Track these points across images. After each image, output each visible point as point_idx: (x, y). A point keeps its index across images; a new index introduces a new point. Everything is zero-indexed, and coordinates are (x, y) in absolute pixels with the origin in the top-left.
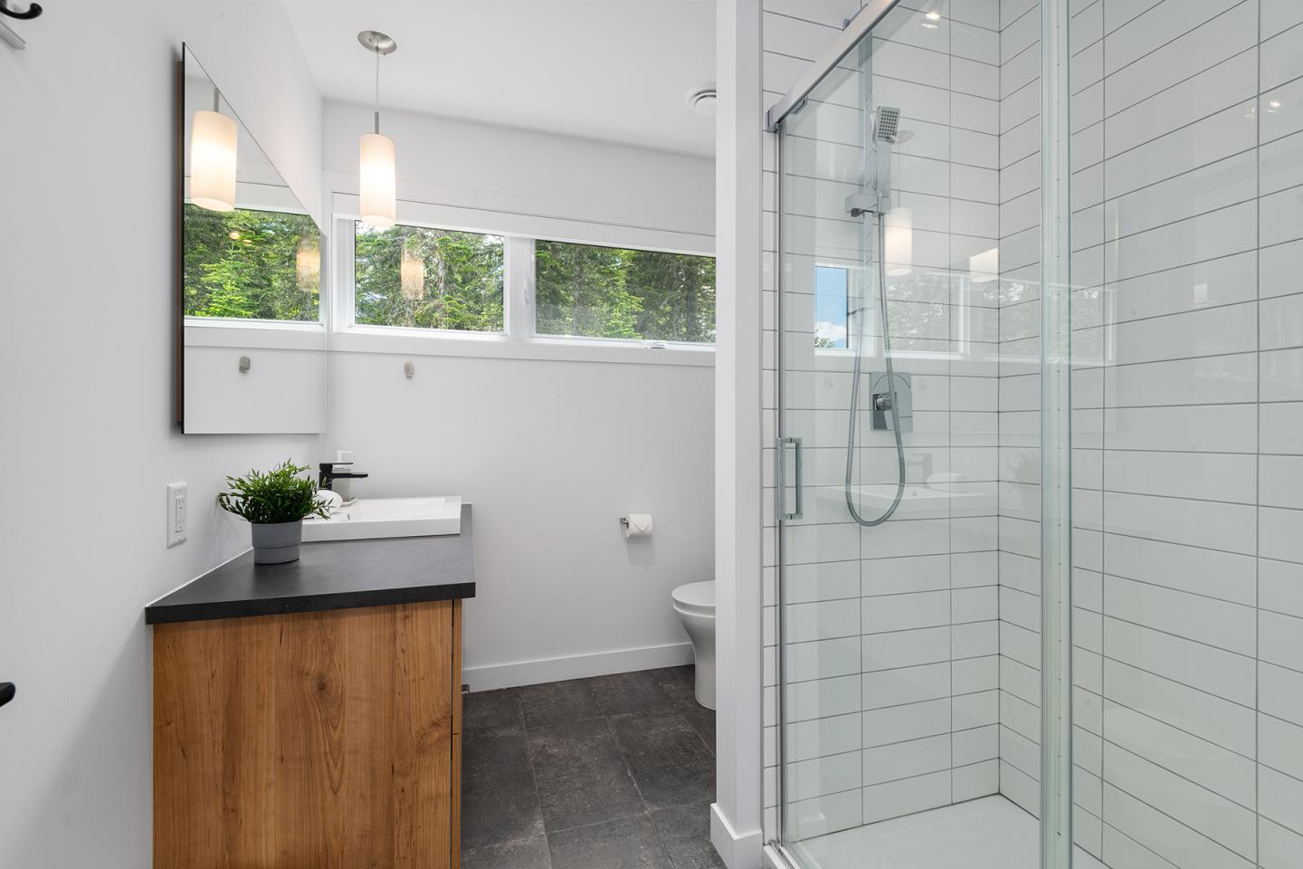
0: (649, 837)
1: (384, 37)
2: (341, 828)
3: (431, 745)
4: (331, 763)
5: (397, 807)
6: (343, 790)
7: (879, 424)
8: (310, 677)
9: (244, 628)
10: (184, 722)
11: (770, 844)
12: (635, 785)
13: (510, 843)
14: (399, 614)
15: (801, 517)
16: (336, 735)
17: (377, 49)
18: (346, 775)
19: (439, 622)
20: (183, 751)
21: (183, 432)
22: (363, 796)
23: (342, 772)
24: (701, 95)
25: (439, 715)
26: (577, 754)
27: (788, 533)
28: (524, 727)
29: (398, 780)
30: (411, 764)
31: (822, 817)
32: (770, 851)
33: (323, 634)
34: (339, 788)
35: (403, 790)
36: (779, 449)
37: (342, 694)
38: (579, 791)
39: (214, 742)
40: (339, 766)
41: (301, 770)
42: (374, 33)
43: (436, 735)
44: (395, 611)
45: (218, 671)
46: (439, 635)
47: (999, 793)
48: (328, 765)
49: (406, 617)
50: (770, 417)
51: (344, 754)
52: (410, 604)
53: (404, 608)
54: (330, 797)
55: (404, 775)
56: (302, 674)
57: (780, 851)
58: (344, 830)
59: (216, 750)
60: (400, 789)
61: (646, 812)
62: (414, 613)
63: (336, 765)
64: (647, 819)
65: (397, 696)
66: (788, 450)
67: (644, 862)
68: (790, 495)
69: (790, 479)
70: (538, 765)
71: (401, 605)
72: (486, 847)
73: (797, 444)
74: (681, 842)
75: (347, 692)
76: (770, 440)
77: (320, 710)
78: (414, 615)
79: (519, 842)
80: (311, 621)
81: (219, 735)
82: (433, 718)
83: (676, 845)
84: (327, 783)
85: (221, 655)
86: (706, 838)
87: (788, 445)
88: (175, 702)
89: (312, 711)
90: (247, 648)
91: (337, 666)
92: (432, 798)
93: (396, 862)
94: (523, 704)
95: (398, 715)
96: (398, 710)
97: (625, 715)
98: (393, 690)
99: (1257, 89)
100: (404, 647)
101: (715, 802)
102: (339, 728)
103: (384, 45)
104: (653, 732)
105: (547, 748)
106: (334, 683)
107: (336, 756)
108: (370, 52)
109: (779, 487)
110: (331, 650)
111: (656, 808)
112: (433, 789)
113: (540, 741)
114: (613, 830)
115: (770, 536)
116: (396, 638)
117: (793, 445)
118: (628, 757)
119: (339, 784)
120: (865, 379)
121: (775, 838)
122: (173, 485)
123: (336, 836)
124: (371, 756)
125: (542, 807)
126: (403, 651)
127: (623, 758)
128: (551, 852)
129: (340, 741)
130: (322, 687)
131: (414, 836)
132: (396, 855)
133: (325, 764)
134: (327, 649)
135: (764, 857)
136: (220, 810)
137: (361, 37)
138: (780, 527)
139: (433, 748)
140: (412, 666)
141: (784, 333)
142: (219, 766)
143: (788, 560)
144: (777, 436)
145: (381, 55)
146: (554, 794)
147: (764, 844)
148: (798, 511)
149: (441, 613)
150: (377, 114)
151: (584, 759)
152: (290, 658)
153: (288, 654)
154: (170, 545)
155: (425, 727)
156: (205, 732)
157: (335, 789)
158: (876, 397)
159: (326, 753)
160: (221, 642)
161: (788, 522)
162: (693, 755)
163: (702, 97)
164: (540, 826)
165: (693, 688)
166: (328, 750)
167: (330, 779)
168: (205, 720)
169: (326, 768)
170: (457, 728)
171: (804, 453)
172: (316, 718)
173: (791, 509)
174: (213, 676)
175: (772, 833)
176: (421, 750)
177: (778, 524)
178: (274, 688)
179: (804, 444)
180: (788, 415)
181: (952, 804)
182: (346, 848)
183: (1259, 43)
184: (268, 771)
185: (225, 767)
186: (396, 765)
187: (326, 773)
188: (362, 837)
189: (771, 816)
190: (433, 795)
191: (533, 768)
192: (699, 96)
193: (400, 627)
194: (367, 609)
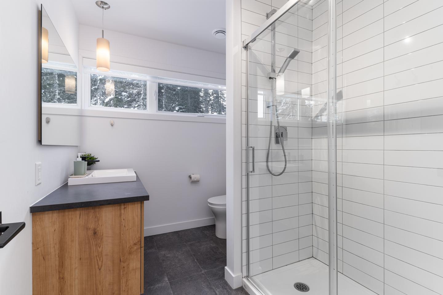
0: (204, 280)
1: (106, 4)
2: (102, 282)
3: (134, 251)
4: (98, 259)
5: (122, 273)
6: (103, 268)
7: (277, 142)
8: (90, 230)
9: (67, 213)
10: (44, 248)
11: (244, 277)
12: (198, 264)
13: (157, 286)
14: (123, 207)
15: (254, 172)
16: (100, 250)
17: (103, 7)
18: (104, 263)
19: (136, 209)
20: (44, 259)
21: (41, 144)
22: (110, 270)
23: (102, 262)
24: (218, 32)
25: (136, 241)
26: (177, 256)
27: (250, 177)
28: (157, 248)
29: (122, 264)
30: (127, 258)
31: (260, 268)
32: (245, 280)
33: (95, 214)
34: (101, 268)
35: (124, 267)
36: (247, 150)
37: (102, 235)
38: (179, 267)
39: (55, 254)
40: (101, 260)
41: (87, 262)
42: (102, 2)
43: (135, 248)
44: (121, 205)
45: (56, 229)
46: (136, 214)
47: (313, 257)
48: (97, 260)
49: (125, 208)
50: (244, 140)
51: (103, 256)
52: (126, 203)
53: (124, 205)
54: (98, 271)
55: (124, 262)
56: (88, 229)
57: (248, 279)
58: (103, 282)
59: (56, 257)
60: (123, 267)
61: (202, 272)
62: (128, 206)
63: (100, 260)
64: (203, 274)
65: (122, 235)
66: (250, 150)
67: (203, 287)
68: (251, 165)
69: (251, 160)
70: (164, 260)
71: (123, 204)
72: (148, 288)
73: (253, 148)
74: (215, 280)
75: (104, 235)
76: (244, 147)
77: (94, 241)
78: (128, 207)
79: (160, 285)
80: (91, 210)
81: (57, 252)
82: (135, 242)
83: (213, 281)
84: (97, 266)
85: (58, 223)
86: (223, 278)
87: (250, 149)
88: (40, 241)
89: (91, 242)
90: (67, 220)
91: (100, 225)
92: (134, 269)
93: (121, 292)
94: (155, 241)
95: (122, 242)
96: (122, 240)
97: (192, 242)
98: (120, 233)
99: (383, 45)
100: (124, 218)
101: (226, 266)
102: (101, 247)
103: (105, 6)
104: (202, 247)
105: (166, 255)
106: (99, 232)
107: (100, 257)
108: (100, 8)
109: (247, 163)
110: (98, 220)
111: (206, 271)
112: (135, 266)
113: (163, 253)
114: (192, 278)
115: (244, 178)
116: (121, 215)
117: (252, 149)
118: (194, 255)
119: (101, 266)
120: (273, 128)
121: (246, 276)
122: (38, 163)
123: (100, 284)
124: (113, 256)
125: (167, 274)
126: (124, 219)
127: (193, 256)
128: (171, 287)
129: (102, 251)
130: (95, 233)
131: (128, 283)
132: (121, 290)
133: (96, 260)
134: (97, 220)
135: (243, 282)
136: (58, 278)
137: (97, 3)
138: (248, 175)
139: (134, 252)
140: (127, 224)
141: (249, 113)
142: (57, 263)
143: (250, 186)
144: (247, 146)
145: (104, 10)
146: (170, 269)
147: (243, 278)
148: (253, 170)
149: (137, 206)
150: (103, 31)
151: (180, 257)
152: (83, 223)
153: (83, 222)
154: (36, 185)
155: (132, 245)
156: (52, 251)
157: (100, 268)
158: (277, 133)
159: (96, 256)
160: (58, 219)
161: (250, 174)
162: (216, 253)
163: (218, 33)
164: (166, 279)
165: (215, 232)
166: (97, 255)
167: (98, 265)
168: (52, 247)
169: (96, 261)
170: (143, 245)
171: (255, 151)
172: (93, 244)
173: (251, 169)
174: (55, 231)
175: (245, 274)
176: (130, 253)
177: (247, 174)
178: (77, 234)
179: (255, 149)
180: (250, 139)
181: (299, 261)
182: (104, 289)
183: (384, 32)
184: (75, 263)
185: (59, 263)
186: (121, 259)
187: (96, 263)
188: (109, 284)
189: (245, 268)
190: (135, 268)
191: (162, 261)
192: (216, 33)
193: (122, 211)
194: (111, 205)
